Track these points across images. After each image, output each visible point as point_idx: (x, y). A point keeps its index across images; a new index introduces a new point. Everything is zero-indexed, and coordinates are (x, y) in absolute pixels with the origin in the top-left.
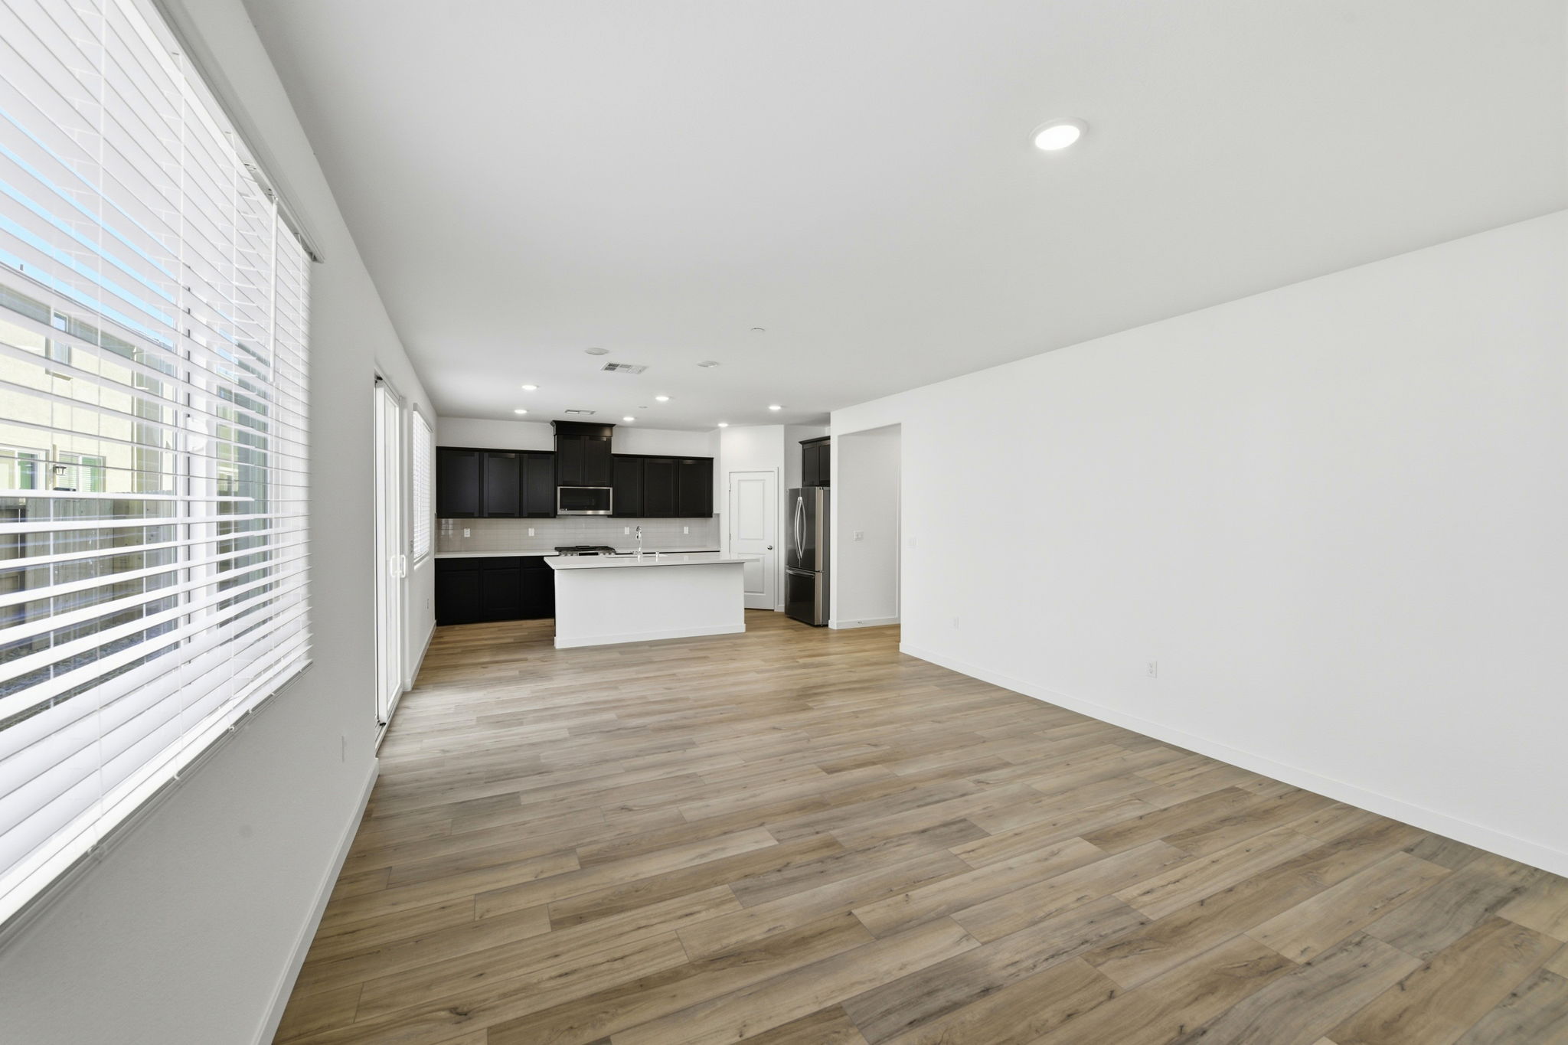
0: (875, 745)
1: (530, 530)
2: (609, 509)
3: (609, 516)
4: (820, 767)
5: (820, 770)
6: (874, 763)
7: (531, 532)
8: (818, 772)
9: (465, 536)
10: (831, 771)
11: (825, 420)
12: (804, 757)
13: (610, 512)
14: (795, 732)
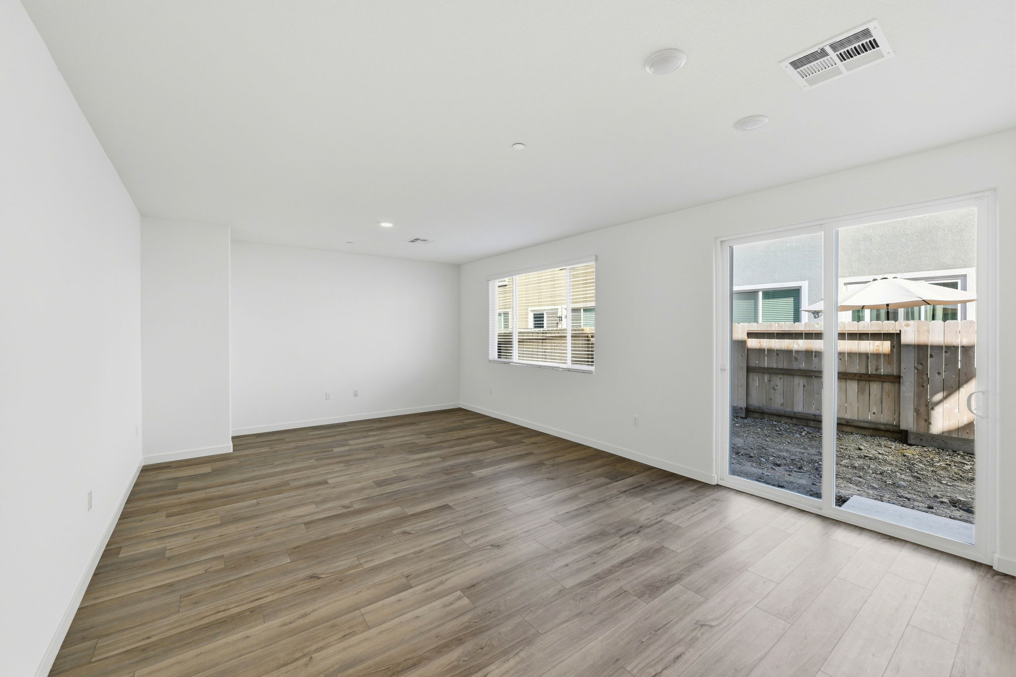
0: (405, 533)
4: (453, 509)
5: (453, 507)
6: (413, 515)
8: (454, 505)
10: (446, 507)
12: (465, 516)
14: (478, 543)
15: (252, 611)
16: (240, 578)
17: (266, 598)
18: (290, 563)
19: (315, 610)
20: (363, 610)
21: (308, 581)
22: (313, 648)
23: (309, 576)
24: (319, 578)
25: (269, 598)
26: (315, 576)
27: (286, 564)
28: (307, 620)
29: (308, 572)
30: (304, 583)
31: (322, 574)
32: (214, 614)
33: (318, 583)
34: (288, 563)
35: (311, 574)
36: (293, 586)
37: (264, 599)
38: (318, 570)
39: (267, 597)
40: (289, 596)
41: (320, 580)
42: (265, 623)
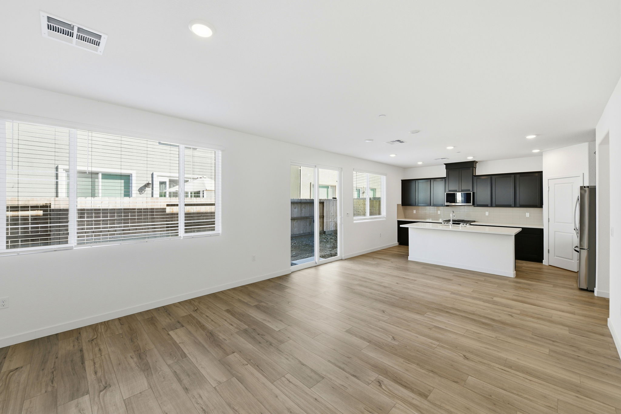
15: (510, 367)
16: (509, 392)
17: (500, 367)
18: (470, 376)
19: (481, 347)
20: (463, 334)
21: (471, 359)
22: (493, 339)
23: (468, 360)
24: (465, 356)
25: (498, 367)
26: (465, 358)
27: (473, 377)
28: (488, 346)
29: (466, 362)
30: (474, 359)
31: (461, 356)
32: (532, 381)
33: (467, 355)
34: (472, 376)
35: (465, 360)
36: (481, 362)
37: (501, 368)
38: (461, 359)
39: (498, 368)
40: (487, 360)
41: (464, 354)
42: (507, 358)
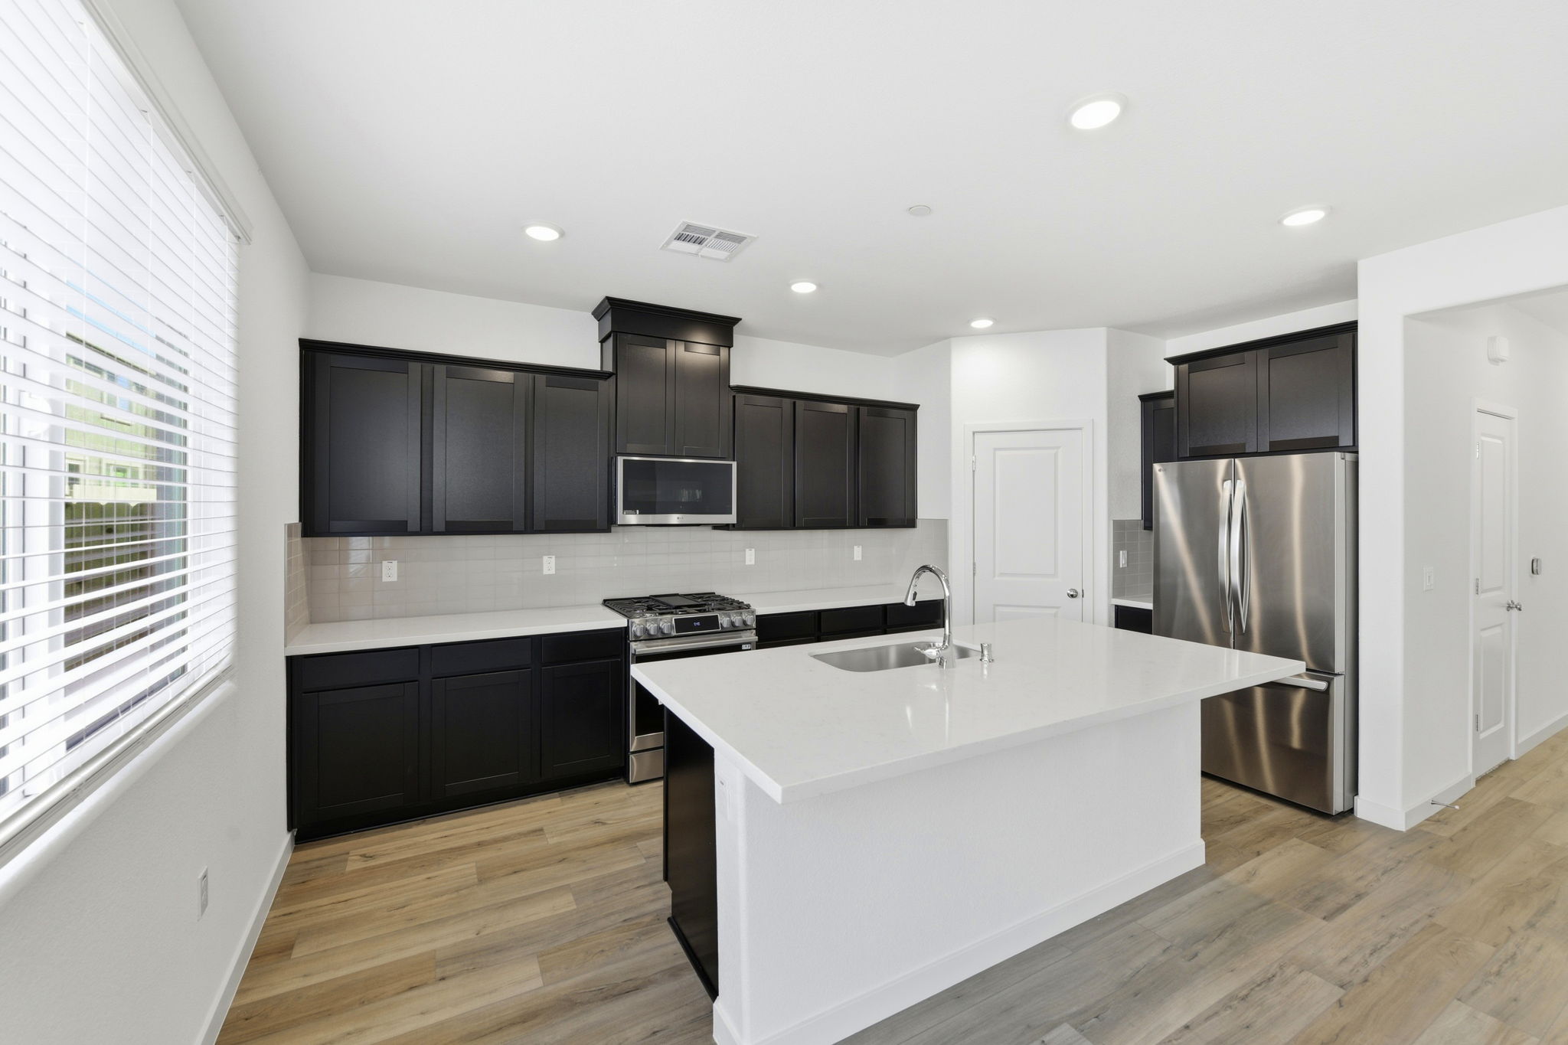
1: (545, 558)
2: (730, 512)
3: (726, 527)
7: (549, 565)
9: (385, 579)
11: (1345, 284)
13: (731, 518)
